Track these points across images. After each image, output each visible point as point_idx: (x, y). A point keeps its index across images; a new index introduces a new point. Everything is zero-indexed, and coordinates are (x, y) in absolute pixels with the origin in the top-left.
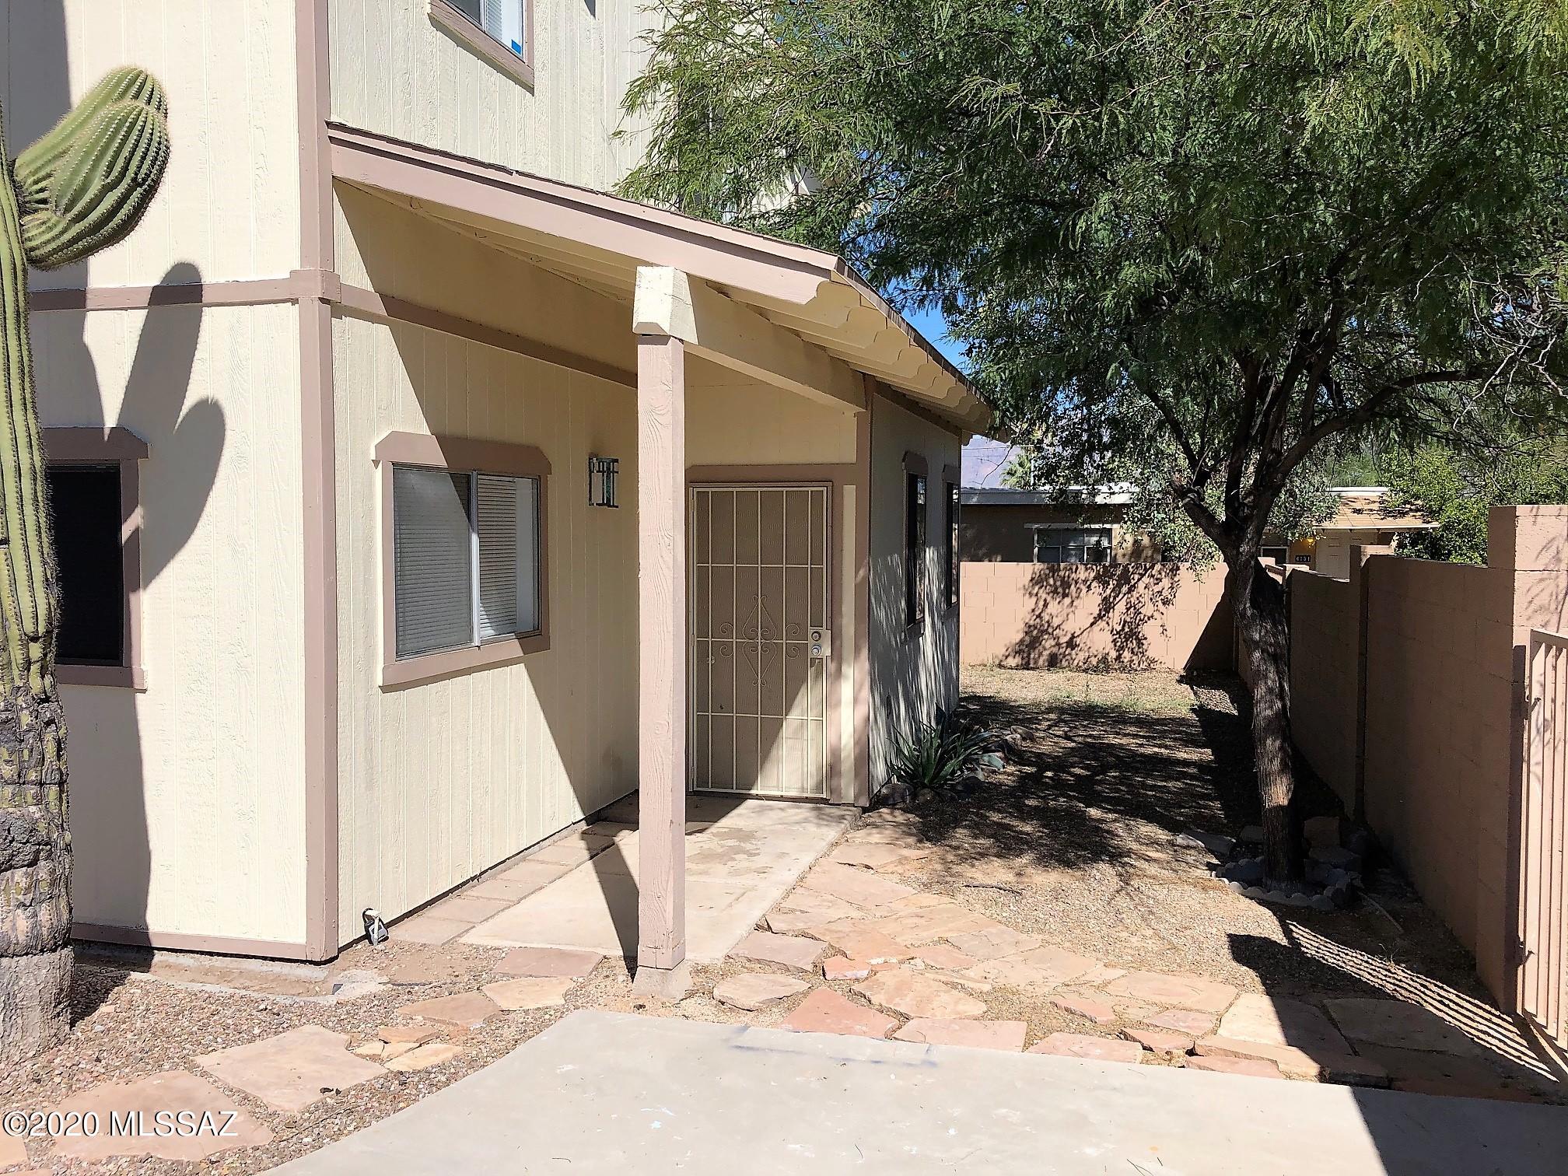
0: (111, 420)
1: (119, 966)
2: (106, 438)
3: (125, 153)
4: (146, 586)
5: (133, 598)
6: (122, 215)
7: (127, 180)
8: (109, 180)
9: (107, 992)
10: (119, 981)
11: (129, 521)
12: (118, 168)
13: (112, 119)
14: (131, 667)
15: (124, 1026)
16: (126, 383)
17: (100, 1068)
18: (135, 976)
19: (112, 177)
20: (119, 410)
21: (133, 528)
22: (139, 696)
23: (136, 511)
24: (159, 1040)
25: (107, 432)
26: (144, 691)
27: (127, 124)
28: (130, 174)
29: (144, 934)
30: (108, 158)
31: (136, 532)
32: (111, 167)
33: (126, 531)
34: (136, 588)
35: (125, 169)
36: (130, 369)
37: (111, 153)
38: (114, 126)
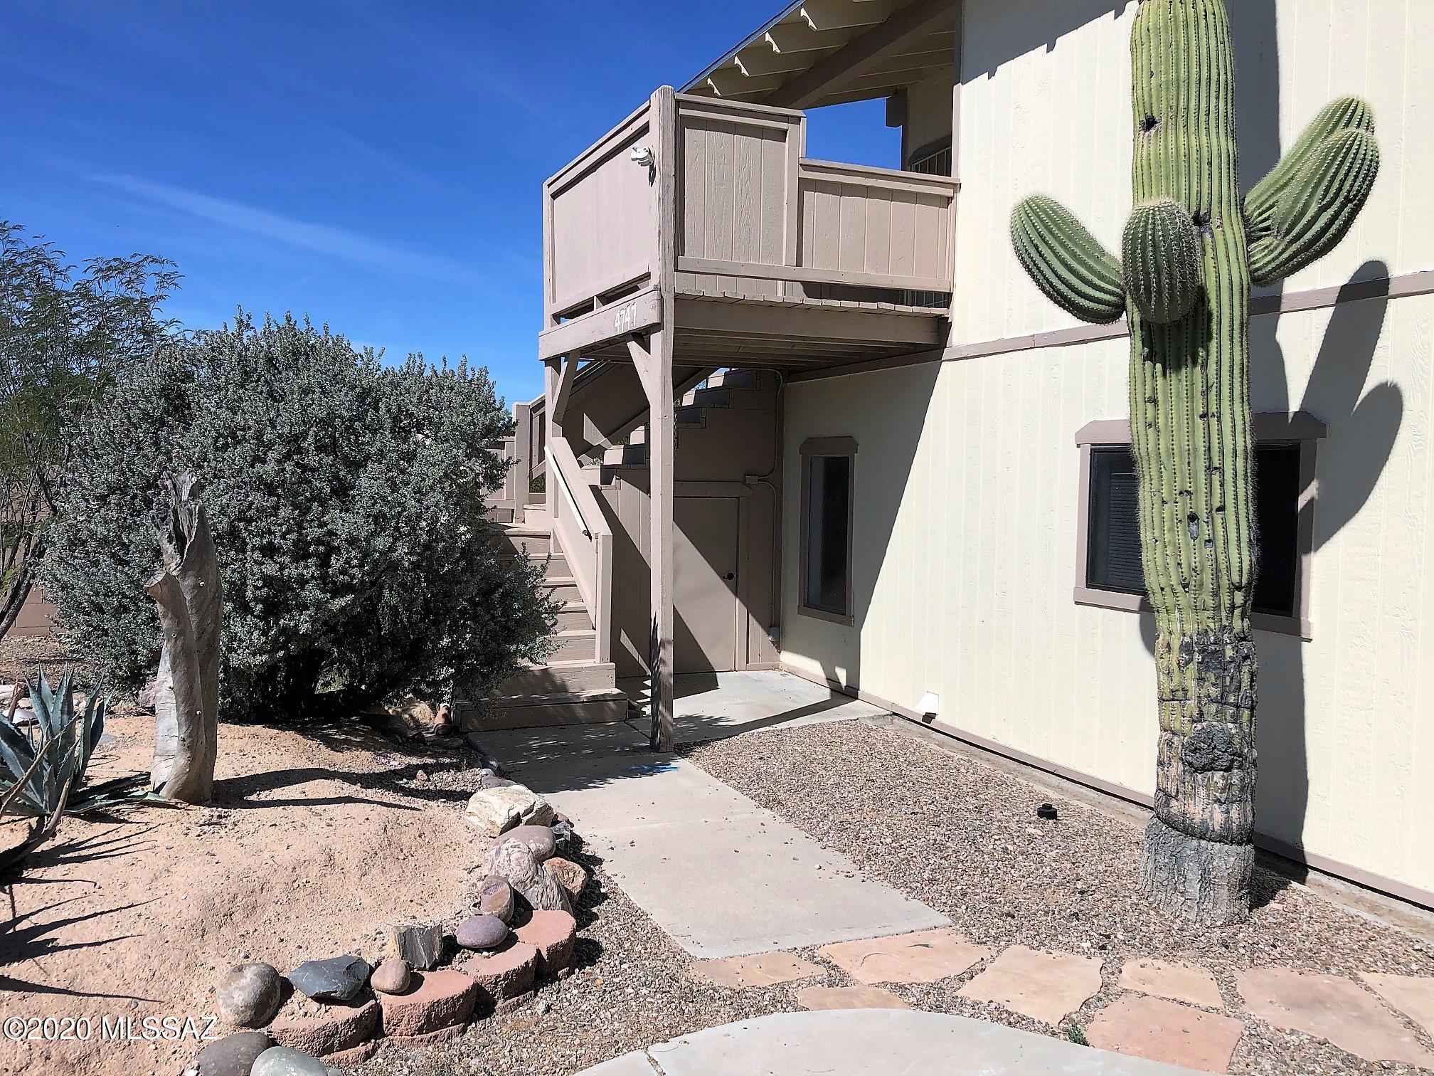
0: (1294, 406)
1: (1281, 873)
2: (1290, 421)
3: (1341, 176)
4: (1316, 550)
5: (1305, 559)
6: (1333, 230)
7: (1341, 199)
8: (1324, 202)
9: (1274, 892)
10: (1284, 886)
11: (1306, 492)
12: (1333, 190)
13: (1331, 149)
14: (1299, 619)
15: (1292, 925)
16: (1310, 373)
17: (1275, 953)
18: (1294, 884)
19: (1327, 199)
20: (1302, 397)
21: (1308, 498)
22: (1305, 645)
23: (1313, 483)
24: (1324, 947)
25: (1291, 416)
26: (1309, 640)
27: (1344, 150)
28: (1344, 193)
29: (1300, 851)
30: (1326, 183)
31: (1311, 502)
32: (1327, 191)
33: (1302, 501)
34: (1308, 551)
35: (1339, 190)
36: (1315, 360)
37: (1328, 178)
38: (1332, 154)
